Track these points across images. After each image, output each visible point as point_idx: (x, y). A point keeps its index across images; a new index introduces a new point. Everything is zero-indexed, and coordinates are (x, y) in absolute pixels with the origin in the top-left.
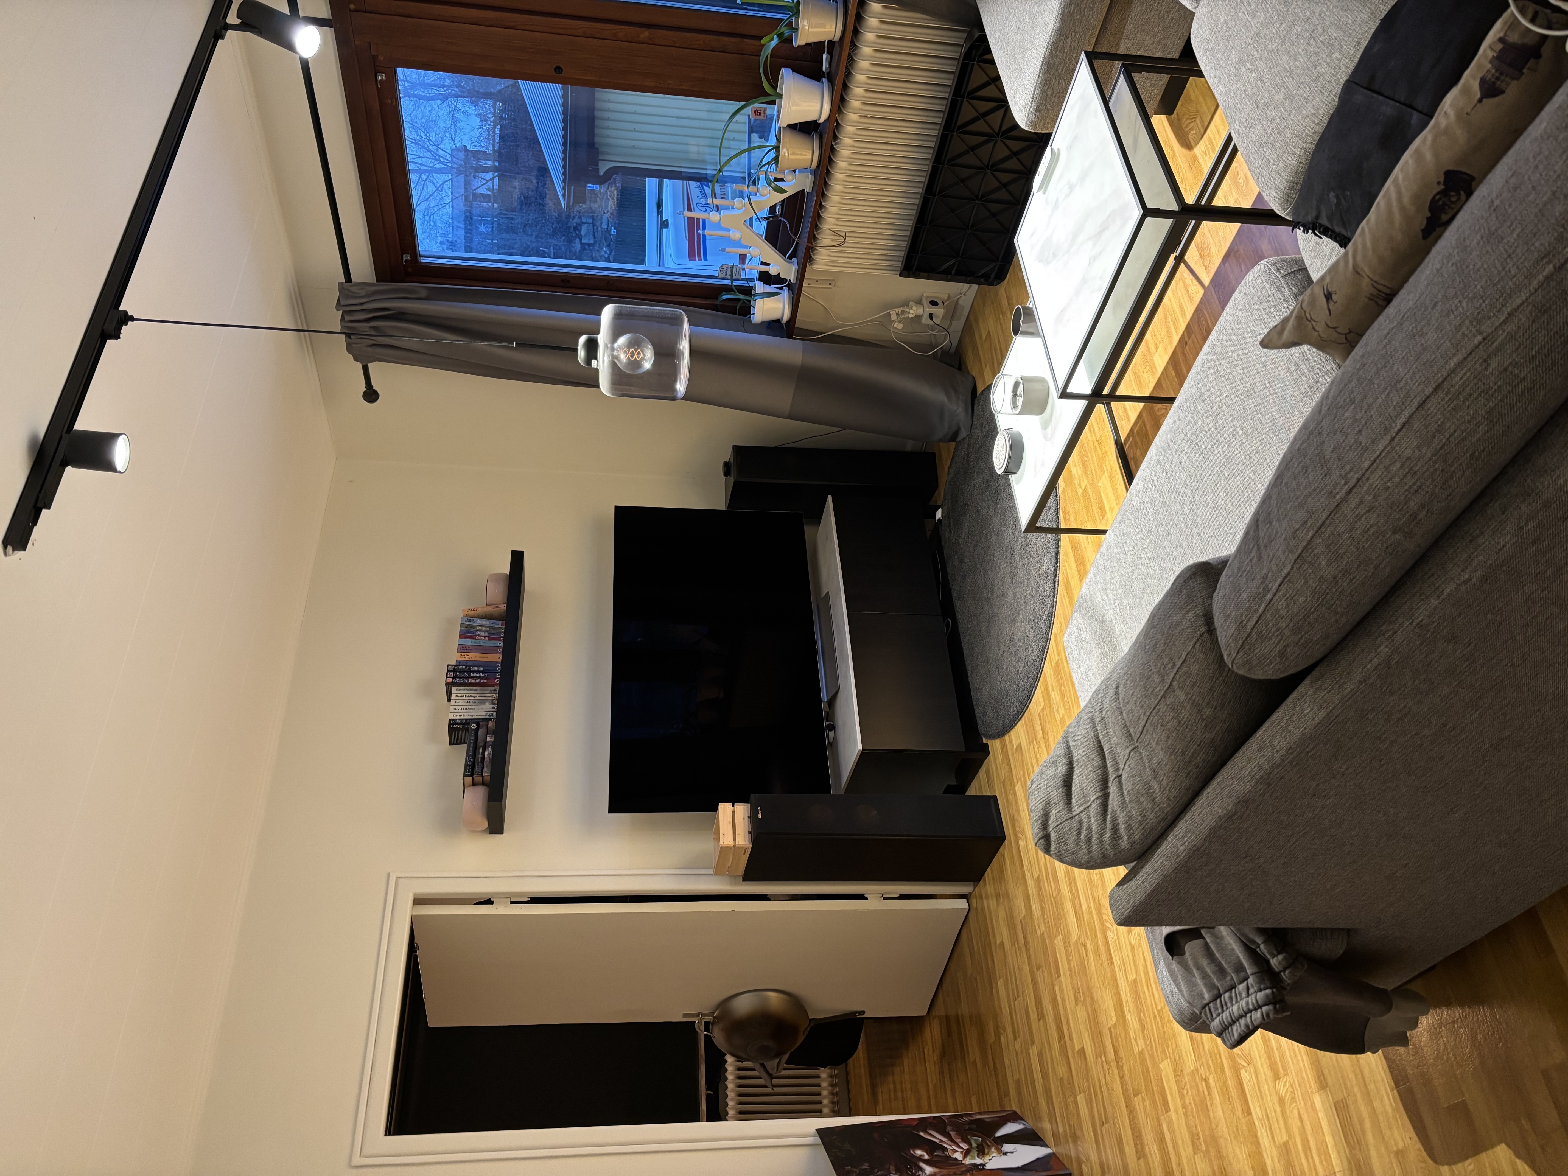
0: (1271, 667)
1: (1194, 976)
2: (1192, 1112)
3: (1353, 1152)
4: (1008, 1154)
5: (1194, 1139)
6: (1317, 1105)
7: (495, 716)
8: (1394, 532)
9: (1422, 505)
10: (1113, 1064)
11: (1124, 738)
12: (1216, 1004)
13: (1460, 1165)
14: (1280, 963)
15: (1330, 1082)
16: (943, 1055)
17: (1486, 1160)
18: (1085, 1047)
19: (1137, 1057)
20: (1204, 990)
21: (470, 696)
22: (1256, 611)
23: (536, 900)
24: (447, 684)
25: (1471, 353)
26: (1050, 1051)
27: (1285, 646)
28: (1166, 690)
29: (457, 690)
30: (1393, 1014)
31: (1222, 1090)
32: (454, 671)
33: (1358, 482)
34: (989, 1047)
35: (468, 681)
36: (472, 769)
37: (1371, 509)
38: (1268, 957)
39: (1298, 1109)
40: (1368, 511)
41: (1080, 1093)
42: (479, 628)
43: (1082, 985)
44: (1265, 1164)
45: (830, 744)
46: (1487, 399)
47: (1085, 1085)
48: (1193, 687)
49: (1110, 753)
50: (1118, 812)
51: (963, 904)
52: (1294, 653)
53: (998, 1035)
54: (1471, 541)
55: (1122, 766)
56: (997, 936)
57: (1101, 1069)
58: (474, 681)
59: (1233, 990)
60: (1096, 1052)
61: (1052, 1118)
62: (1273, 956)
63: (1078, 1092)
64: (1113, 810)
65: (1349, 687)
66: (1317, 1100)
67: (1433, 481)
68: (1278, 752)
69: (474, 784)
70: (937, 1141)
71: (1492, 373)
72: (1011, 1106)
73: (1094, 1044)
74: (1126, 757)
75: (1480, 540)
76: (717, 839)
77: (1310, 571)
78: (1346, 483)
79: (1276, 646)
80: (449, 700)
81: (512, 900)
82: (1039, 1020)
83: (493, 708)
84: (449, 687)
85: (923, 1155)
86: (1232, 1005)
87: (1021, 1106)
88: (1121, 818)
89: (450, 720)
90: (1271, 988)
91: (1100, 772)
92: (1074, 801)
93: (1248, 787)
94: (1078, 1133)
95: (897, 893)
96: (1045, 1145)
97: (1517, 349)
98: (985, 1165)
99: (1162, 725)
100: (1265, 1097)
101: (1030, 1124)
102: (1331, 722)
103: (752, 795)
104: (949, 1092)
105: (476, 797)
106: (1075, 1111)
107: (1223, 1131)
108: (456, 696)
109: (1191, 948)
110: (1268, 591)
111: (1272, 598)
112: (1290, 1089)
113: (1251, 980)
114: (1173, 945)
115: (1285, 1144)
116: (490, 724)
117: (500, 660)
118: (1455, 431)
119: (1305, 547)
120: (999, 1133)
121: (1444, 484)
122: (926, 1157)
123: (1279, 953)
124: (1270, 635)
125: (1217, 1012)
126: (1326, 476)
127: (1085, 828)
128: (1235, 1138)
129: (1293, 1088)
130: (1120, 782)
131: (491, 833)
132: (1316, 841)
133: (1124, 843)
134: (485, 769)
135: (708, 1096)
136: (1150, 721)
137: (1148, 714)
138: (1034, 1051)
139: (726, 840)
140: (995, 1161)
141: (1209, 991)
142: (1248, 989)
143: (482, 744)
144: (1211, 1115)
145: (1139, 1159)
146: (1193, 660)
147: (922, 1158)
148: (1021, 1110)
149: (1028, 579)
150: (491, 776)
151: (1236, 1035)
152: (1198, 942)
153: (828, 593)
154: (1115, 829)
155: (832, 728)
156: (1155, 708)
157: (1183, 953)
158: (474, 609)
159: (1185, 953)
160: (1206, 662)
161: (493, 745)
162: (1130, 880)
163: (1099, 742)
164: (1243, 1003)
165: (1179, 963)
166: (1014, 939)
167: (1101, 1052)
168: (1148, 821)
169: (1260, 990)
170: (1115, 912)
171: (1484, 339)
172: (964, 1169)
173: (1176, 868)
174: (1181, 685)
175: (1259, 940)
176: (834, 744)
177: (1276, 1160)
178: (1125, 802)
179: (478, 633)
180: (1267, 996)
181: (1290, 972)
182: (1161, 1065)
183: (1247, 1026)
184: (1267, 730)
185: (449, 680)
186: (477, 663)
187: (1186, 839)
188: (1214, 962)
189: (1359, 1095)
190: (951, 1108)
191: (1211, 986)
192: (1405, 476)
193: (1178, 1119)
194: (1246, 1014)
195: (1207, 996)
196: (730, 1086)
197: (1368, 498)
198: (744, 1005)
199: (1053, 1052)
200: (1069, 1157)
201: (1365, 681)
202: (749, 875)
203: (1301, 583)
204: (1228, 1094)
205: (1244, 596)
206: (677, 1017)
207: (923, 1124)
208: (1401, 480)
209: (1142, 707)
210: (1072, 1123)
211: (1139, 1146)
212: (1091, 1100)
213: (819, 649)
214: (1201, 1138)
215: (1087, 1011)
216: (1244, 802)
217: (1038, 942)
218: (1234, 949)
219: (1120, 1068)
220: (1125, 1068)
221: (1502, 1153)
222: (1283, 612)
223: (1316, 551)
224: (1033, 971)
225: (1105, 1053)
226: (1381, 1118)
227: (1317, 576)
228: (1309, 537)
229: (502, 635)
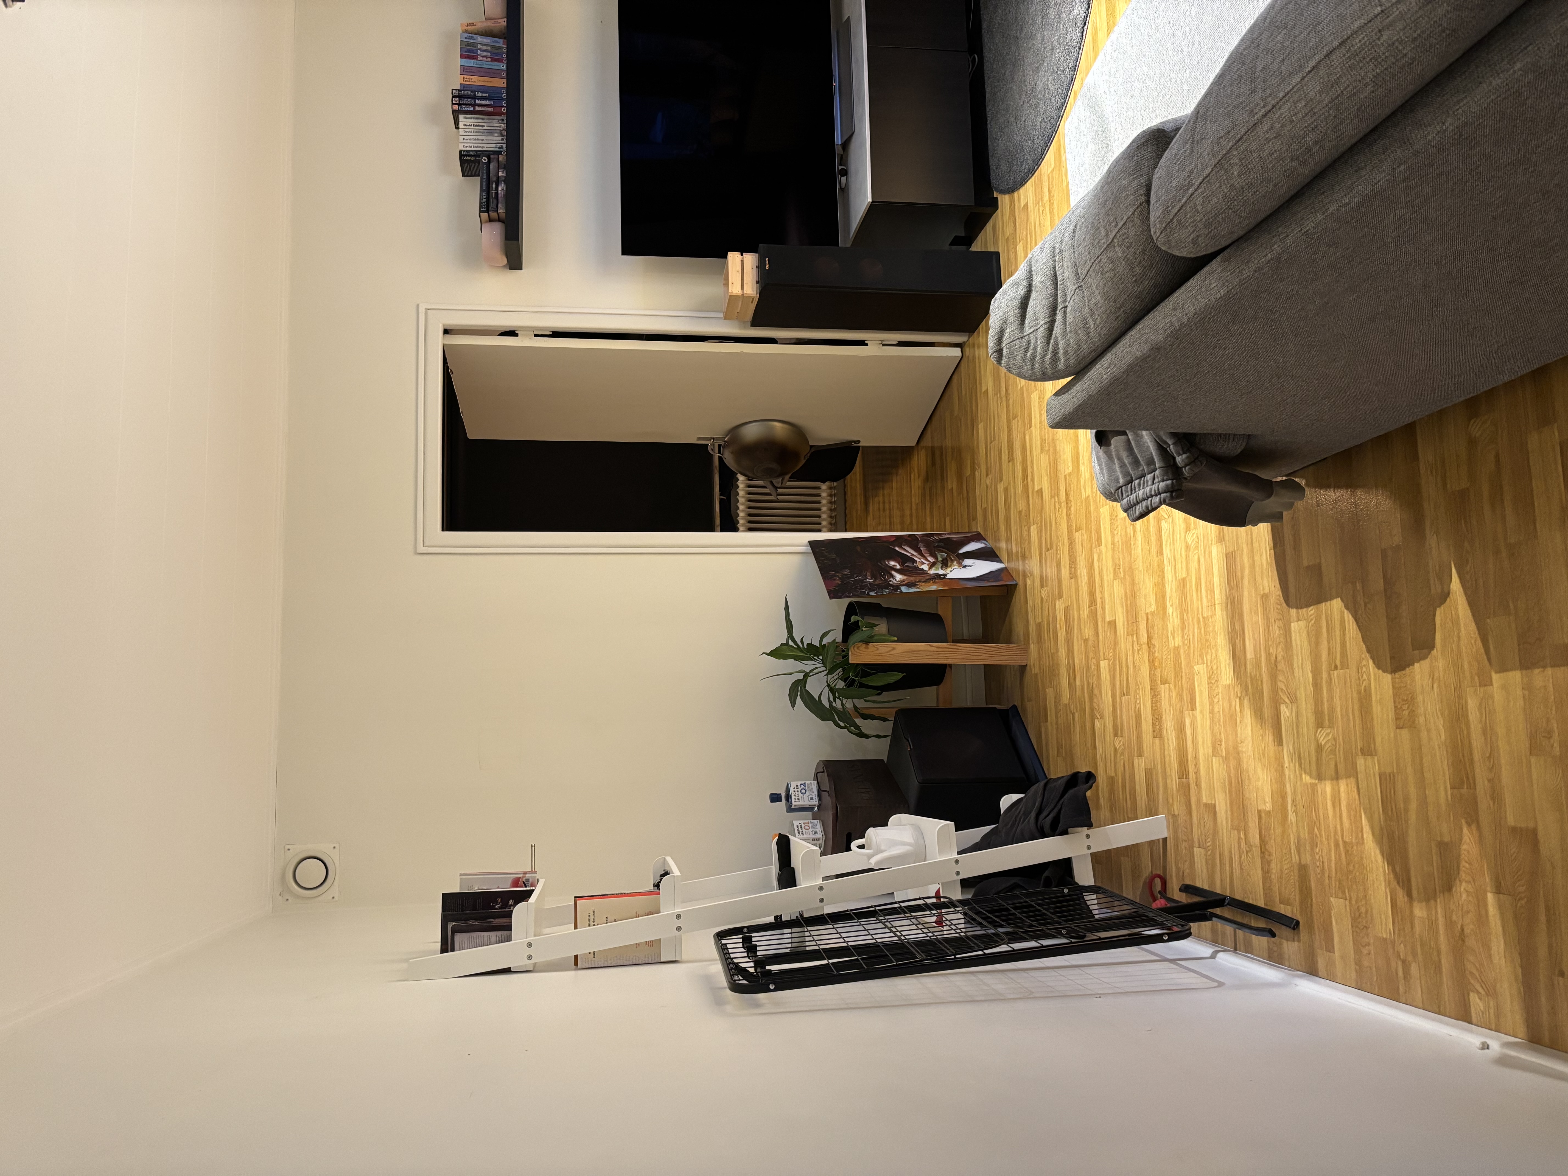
0: (1186, 249)
1: (1115, 464)
2: (1118, 548)
3: (1232, 591)
4: (967, 567)
5: (1116, 567)
6: (1213, 554)
7: (505, 149)
8: (1292, 160)
9: (1316, 141)
10: (1064, 505)
11: (1073, 275)
12: (1127, 488)
13: (1304, 610)
14: (1183, 461)
15: (1227, 538)
16: (927, 479)
17: (1324, 608)
18: (1043, 489)
19: (1084, 501)
20: (1120, 476)
21: (478, 126)
22: (1180, 200)
23: (556, 334)
24: (454, 111)
25: (1370, 21)
26: (1015, 488)
27: (1197, 236)
28: (1109, 244)
29: (465, 118)
30: (1272, 499)
31: (1144, 534)
32: (460, 97)
33: (1273, 108)
34: (965, 479)
35: (474, 108)
36: (487, 205)
37: (1278, 136)
38: (1175, 455)
39: (1199, 556)
40: (1275, 137)
41: (1034, 524)
42: (480, 46)
43: (1049, 438)
44: (1165, 592)
45: (842, 189)
46: (1375, 66)
47: (1039, 518)
48: (1128, 248)
49: (1061, 285)
50: (1059, 339)
51: (956, 352)
52: (1204, 242)
53: (973, 470)
54: (1356, 171)
55: (1069, 299)
56: (983, 385)
57: (1053, 507)
58: (480, 109)
59: (1143, 479)
60: (1051, 493)
61: (1009, 540)
62: (1179, 455)
63: (1032, 523)
64: (1056, 336)
65: (1247, 273)
66: (1214, 550)
67: (1327, 124)
68: (1186, 314)
69: (490, 220)
70: (909, 555)
71: (1382, 44)
72: (977, 528)
73: (1051, 487)
74: (1073, 292)
75: (1363, 173)
76: (726, 284)
77: (1225, 177)
78: (1264, 106)
79: (1190, 235)
80: (457, 128)
81: (536, 333)
82: (1009, 462)
83: (502, 139)
84: (456, 114)
85: (896, 566)
86: (1139, 490)
87: (985, 529)
88: (1061, 344)
89: (460, 151)
90: (1172, 480)
91: (1051, 299)
92: (1026, 322)
93: (1161, 338)
94: (1027, 554)
95: (896, 341)
96: (1000, 561)
97: (1404, 29)
98: (946, 575)
99: (1101, 274)
100: (1176, 543)
101: (990, 544)
102: (1230, 298)
103: (761, 245)
104: (928, 513)
105: (493, 234)
106: (1027, 538)
107: (1139, 565)
108: (464, 125)
109: (1116, 442)
110: (1192, 185)
111: (1193, 193)
112: (1196, 540)
113: (1157, 472)
114: (1102, 439)
115: (1184, 580)
116: (501, 158)
117: (505, 85)
118: (1348, 86)
119: (1224, 155)
120: (961, 551)
121: (1335, 128)
122: (898, 567)
123: (1184, 453)
124: (1187, 225)
125: (1127, 494)
126: (1252, 93)
127: (1031, 348)
128: (1148, 571)
129: (1198, 539)
130: (1065, 312)
131: (511, 269)
132: (1217, 378)
133: (1061, 365)
134: (500, 205)
135: (721, 501)
136: (1093, 267)
137: (1093, 261)
138: (1001, 487)
139: (735, 288)
140: (955, 572)
141: (1123, 477)
142: (1154, 479)
143: (495, 179)
144: (1133, 552)
145: (1071, 578)
146: (1131, 224)
147: (895, 567)
148: (984, 531)
149: (1058, 23)
150: (506, 213)
151: (1137, 513)
152: (1123, 437)
153: (849, 18)
154: (1055, 353)
155: (844, 173)
156: (1098, 257)
157: (1109, 444)
158: (472, 24)
159: (1111, 445)
160: (1141, 229)
161: (506, 180)
162: (1064, 394)
163: (1055, 272)
164: (1148, 489)
165: (1105, 452)
166: (997, 389)
167: (1055, 493)
168: (1081, 350)
169: (1163, 481)
170: (1049, 417)
171: (1382, 11)
172: (929, 577)
173: (1099, 391)
174: (1120, 243)
175: (1170, 442)
176: (845, 190)
177: (1174, 590)
178: (1066, 331)
179: (479, 52)
180: (1167, 486)
181: (1189, 469)
182: (1101, 510)
183: (1147, 507)
184: (1181, 294)
185: (456, 107)
186: (483, 89)
187: (1109, 370)
188: (1131, 455)
189: (1245, 551)
190: (929, 526)
191: (1126, 474)
192: (1306, 115)
193: (1106, 552)
194: (1148, 498)
195: (1121, 481)
196: (741, 493)
197: (1277, 125)
198: (752, 433)
199: (1017, 489)
200: (1018, 571)
201: (1259, 270)
202: (757, 321)
203: (1217, 186)
204: (1148, 538)
205: (1174, 184)
206: (691, 439)
207: (899, 540)
208: (1303, 117)
209: (1089, 253)
210: (1023, 546)
211: (1073, 569)
212: (1041, 530)
213: (836, 84)
214: (1122, 568)
215: (1049, 459)
216: (1157, 349)
217: (1017, 395)
218: (1149, 447)
219: (1068, 508)
220: (1072, 509)
221: (1337, 604)
222: (1199, 208)
223: (1232, 161)
224: (1010, 420)
225: (1058, 495)
226: (1257, 569)
227: (1229, 183)
228: (1228, 148)
229: (505, 56)
